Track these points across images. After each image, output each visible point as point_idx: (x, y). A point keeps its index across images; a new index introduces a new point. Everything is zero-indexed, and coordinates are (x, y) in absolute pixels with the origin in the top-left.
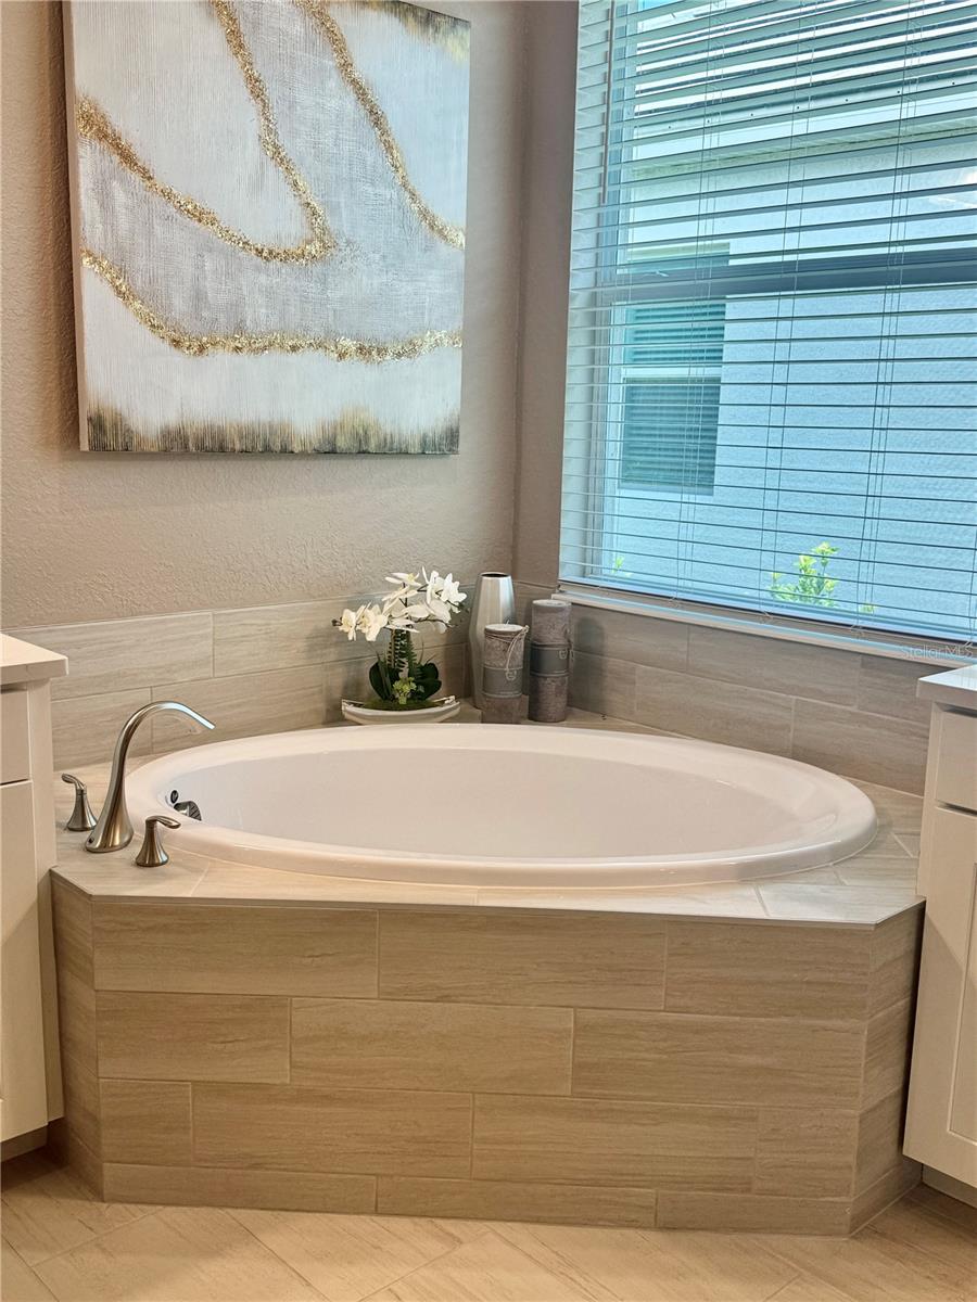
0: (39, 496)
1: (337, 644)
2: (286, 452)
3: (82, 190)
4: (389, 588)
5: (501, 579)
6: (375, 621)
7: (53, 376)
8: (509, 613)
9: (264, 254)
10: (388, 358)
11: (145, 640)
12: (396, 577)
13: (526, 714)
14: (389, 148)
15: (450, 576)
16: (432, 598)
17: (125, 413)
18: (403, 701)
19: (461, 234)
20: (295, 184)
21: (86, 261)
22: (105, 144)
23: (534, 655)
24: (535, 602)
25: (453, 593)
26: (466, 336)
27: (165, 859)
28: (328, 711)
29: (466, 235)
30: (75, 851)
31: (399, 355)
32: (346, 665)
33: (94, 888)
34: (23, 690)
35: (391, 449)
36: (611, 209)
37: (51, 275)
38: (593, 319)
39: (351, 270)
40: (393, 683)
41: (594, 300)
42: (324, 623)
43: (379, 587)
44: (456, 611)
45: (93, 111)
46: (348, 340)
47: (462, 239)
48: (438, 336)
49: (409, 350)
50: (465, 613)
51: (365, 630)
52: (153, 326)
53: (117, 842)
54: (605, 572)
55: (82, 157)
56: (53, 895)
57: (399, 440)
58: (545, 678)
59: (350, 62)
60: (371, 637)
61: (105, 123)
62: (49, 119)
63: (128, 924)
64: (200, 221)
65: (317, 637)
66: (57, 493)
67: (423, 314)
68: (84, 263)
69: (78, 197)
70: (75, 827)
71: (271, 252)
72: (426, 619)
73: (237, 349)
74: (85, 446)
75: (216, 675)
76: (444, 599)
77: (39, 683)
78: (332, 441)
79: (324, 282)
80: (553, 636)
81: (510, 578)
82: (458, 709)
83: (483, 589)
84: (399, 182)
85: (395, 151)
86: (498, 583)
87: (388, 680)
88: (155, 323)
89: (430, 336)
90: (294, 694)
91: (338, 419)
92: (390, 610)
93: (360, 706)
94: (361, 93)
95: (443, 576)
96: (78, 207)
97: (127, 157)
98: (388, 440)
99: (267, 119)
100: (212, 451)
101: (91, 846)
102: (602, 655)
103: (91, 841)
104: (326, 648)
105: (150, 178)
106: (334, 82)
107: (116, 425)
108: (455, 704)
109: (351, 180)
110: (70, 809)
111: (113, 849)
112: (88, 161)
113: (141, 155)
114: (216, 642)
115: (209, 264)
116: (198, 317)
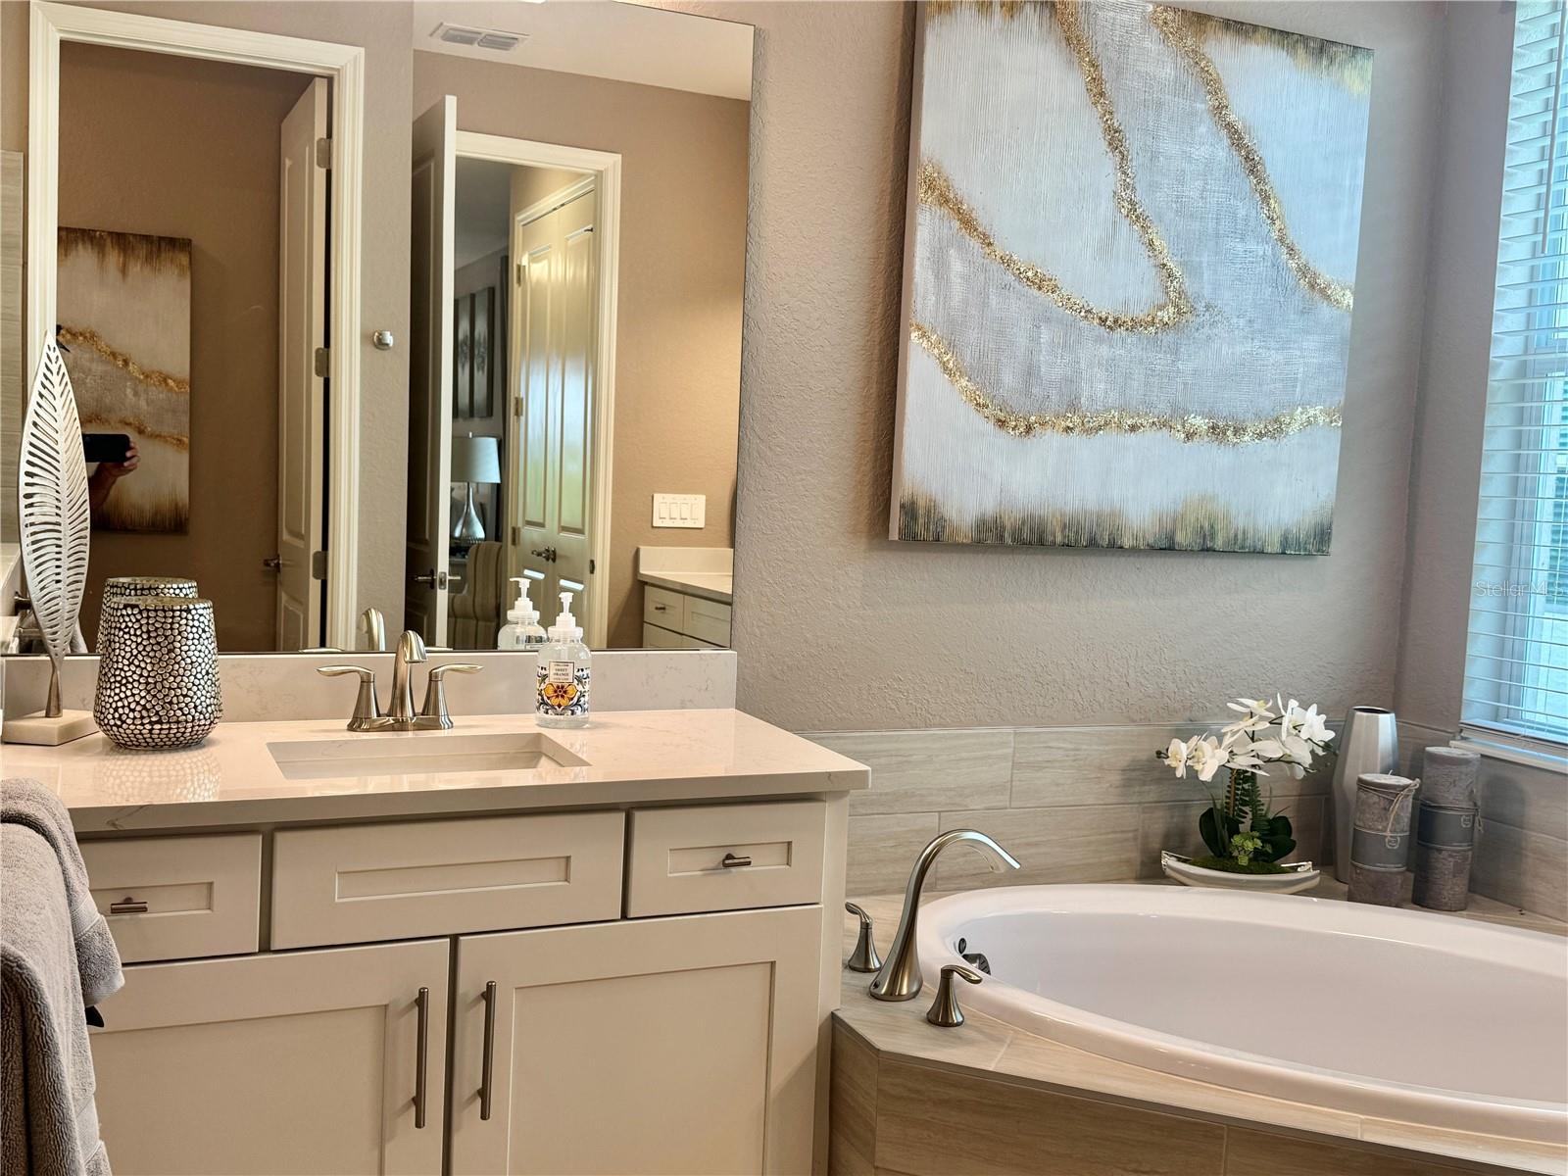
0: (842, 589)
1: (1159, 781)
2: (1114, 548)
3: (918, 260)
4: (1230, 717)
5: (1381, 716)
6: (1213, 756)
7: (868, 459)
8: (1390, 761)
9: (1108, 323)
10: (1246, 438)
11: (937, 756)
12: (1238, 703)
13: (1410, 895)
14: (1266, 198)
15: (1314, 708)
16: (1289, 734)
17: (940, 499)
18: (1244, 861)
19: (1348, 292)
20: (1151, 243)
21: (914, 335)
22: (945, 210)
23: (1425, 820)
24: (1428, 749)
25: (1315, 727)
26: (1348, 414)
27: (960, 1019)
28: (1143, 864)
29: (1355, 294)
30: (858, 994)
31: (1261, 436)
32: (1171, 808)
33: (883, 1042)
34: (822, 801)
35: (1243, 547)
36: (1549, 261)
37: (876, 351)
38: (1521, 393)
39: (1209, 337)
40: (1231, 836)
41: (1522, 370)
42: (1145, 753)
43: (1216, 714)
44: (1321, 752)
45: (936, 175)
46: (1198, 418)
47: (1349, 299)
48: (1312, 412)
49: (1274, 429)
50: (1330, 757)
51: (1198, 767)
52: (978, 404)
53: (905, 991)
54: (1528, 716)
55: (920, 224)
56: (833, 1043)
57: (1254, 536)
58: (1440, 851)
59: (1225, 102)
60: (1206, 776)
61: (948, 187)
62: (889, 186)
63: (918, 1092)
64: (1040, 288)
65: (1134, 770)
66: (859, 585)
67: (1294, 386)
68: (912, 338)
69: (912, 266)
70: (857, 966)
71: (1116, 321)
72: (1279, 760)
73: (1068, 429)
74: (894, 535)
75: (1014, 804)
76: (1304, 735)
77: (839, 795)
78: (1171, 538)
79: (1177, 352)
80: (1454, 798)
81: (1393, 715)
82: (1318, 879)
83: (1355, 727)
84: (1275, 235)
85: (1272, 201)
86: (1377, 720)
87: (1226, 834)
88: (981, 401)
89: (1302, 413)
90: (1103, 837)
91: (1179, 509)
92: (1231, 745)
93: (1185, 861)
94: (1236, 138)
95: (1305, 706)
96: (911, 279)
97: (968, 223)
98: (1240, 536)
99: (1124, 173)
100: (1030, 543)
101: (876, 991)
102: (1522, 828)
103: (876, 986)
104: (1144, 785)
105: (990, 244)
106: (1205, 128)
107: (929, 511)
108: (1312, 873)
109: (1217, 235)
110: (852, 945)
111: (900, 998)
112: (927, 227)
113: (982, 220)
114: (1015, 765)
115: (1045, 336)
116: (1028, 394)
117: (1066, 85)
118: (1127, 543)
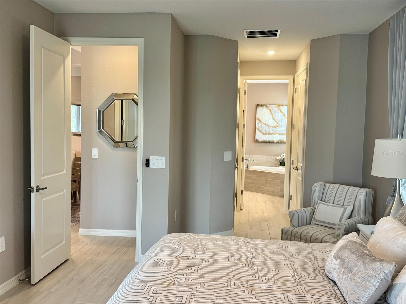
3: (257, 124)
7: (254, 136)
9: (272, 127)
17: (259, 139)
20: (275, 121)
52: (261, 133)
55: (257, 122)
61: (259, 119)
62: (255, 120)
64: (266, 125)
65: (275, 159)
67: (283, 132)
68: (256, 129)
73: (269, 134)
74: (256, 142)
75: (266, 161)
78: (278, 142)
79: (278, 129)
99: (273, 116)
100: (266, 142)
106: (280, 113)
109: (281, 120)
113: (261, 121)
114: (266, 158)
115: (267, 128)
116: (265, 132)
117: (268, 111)
118: (274, 142)
